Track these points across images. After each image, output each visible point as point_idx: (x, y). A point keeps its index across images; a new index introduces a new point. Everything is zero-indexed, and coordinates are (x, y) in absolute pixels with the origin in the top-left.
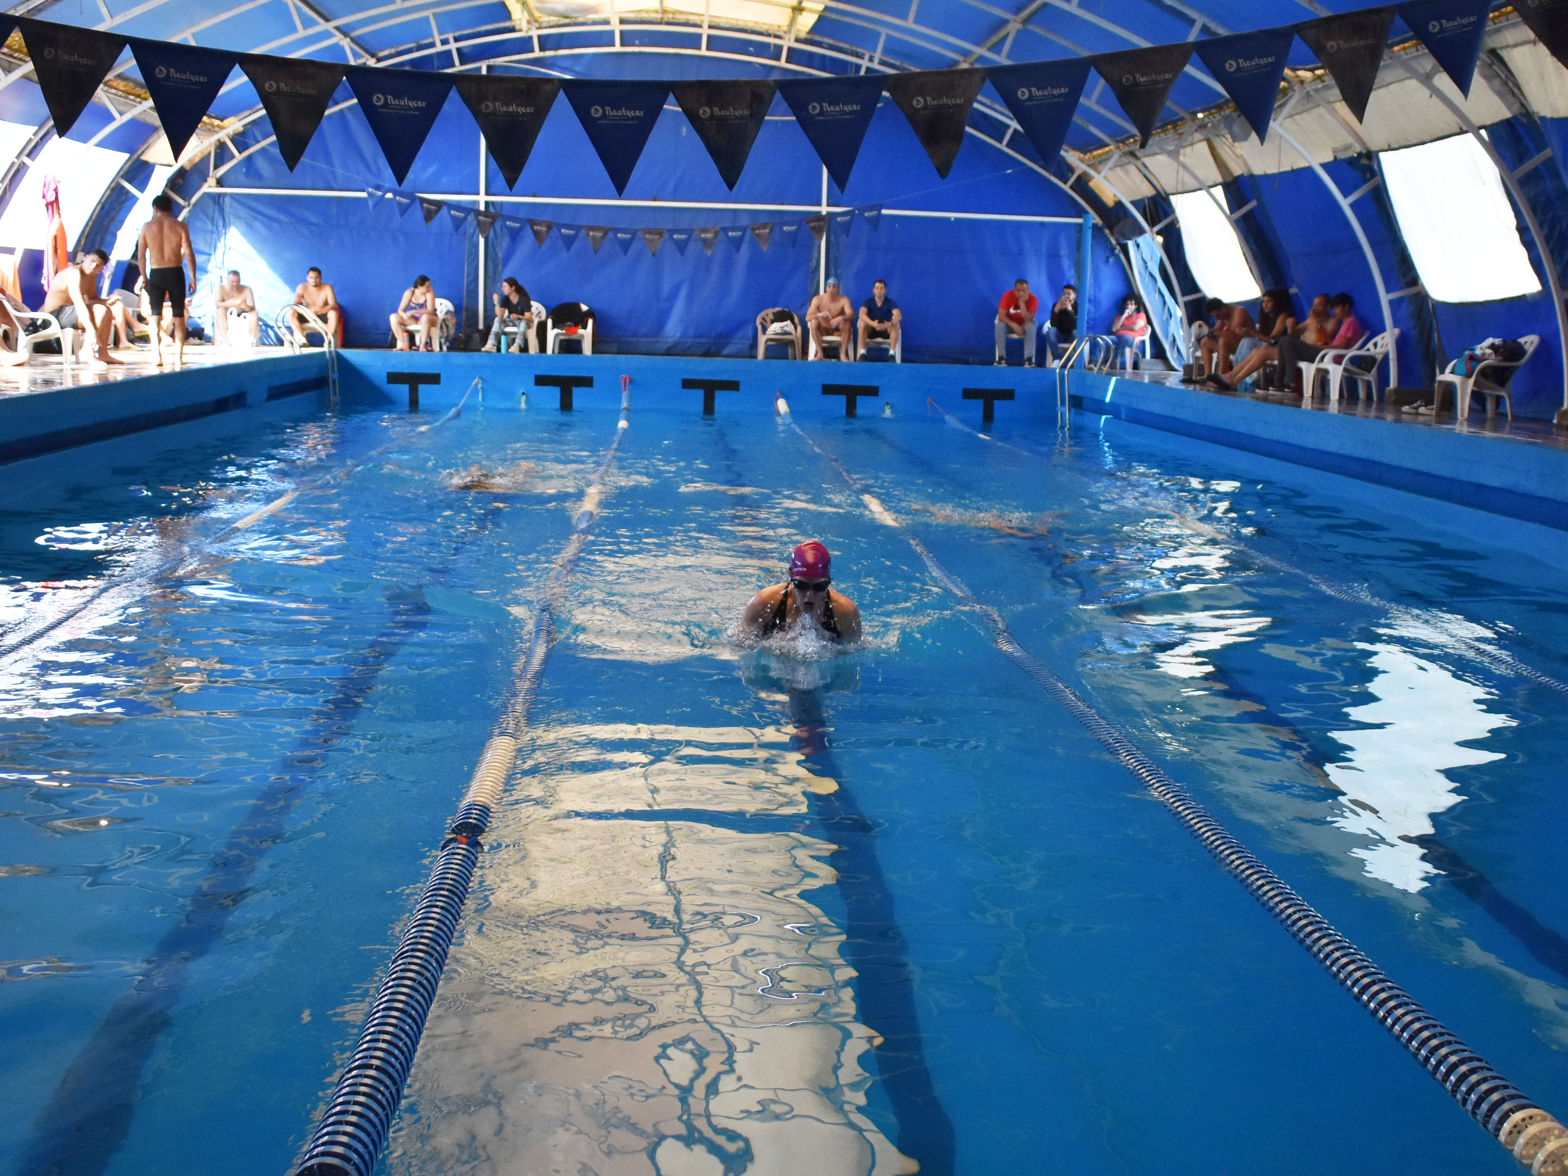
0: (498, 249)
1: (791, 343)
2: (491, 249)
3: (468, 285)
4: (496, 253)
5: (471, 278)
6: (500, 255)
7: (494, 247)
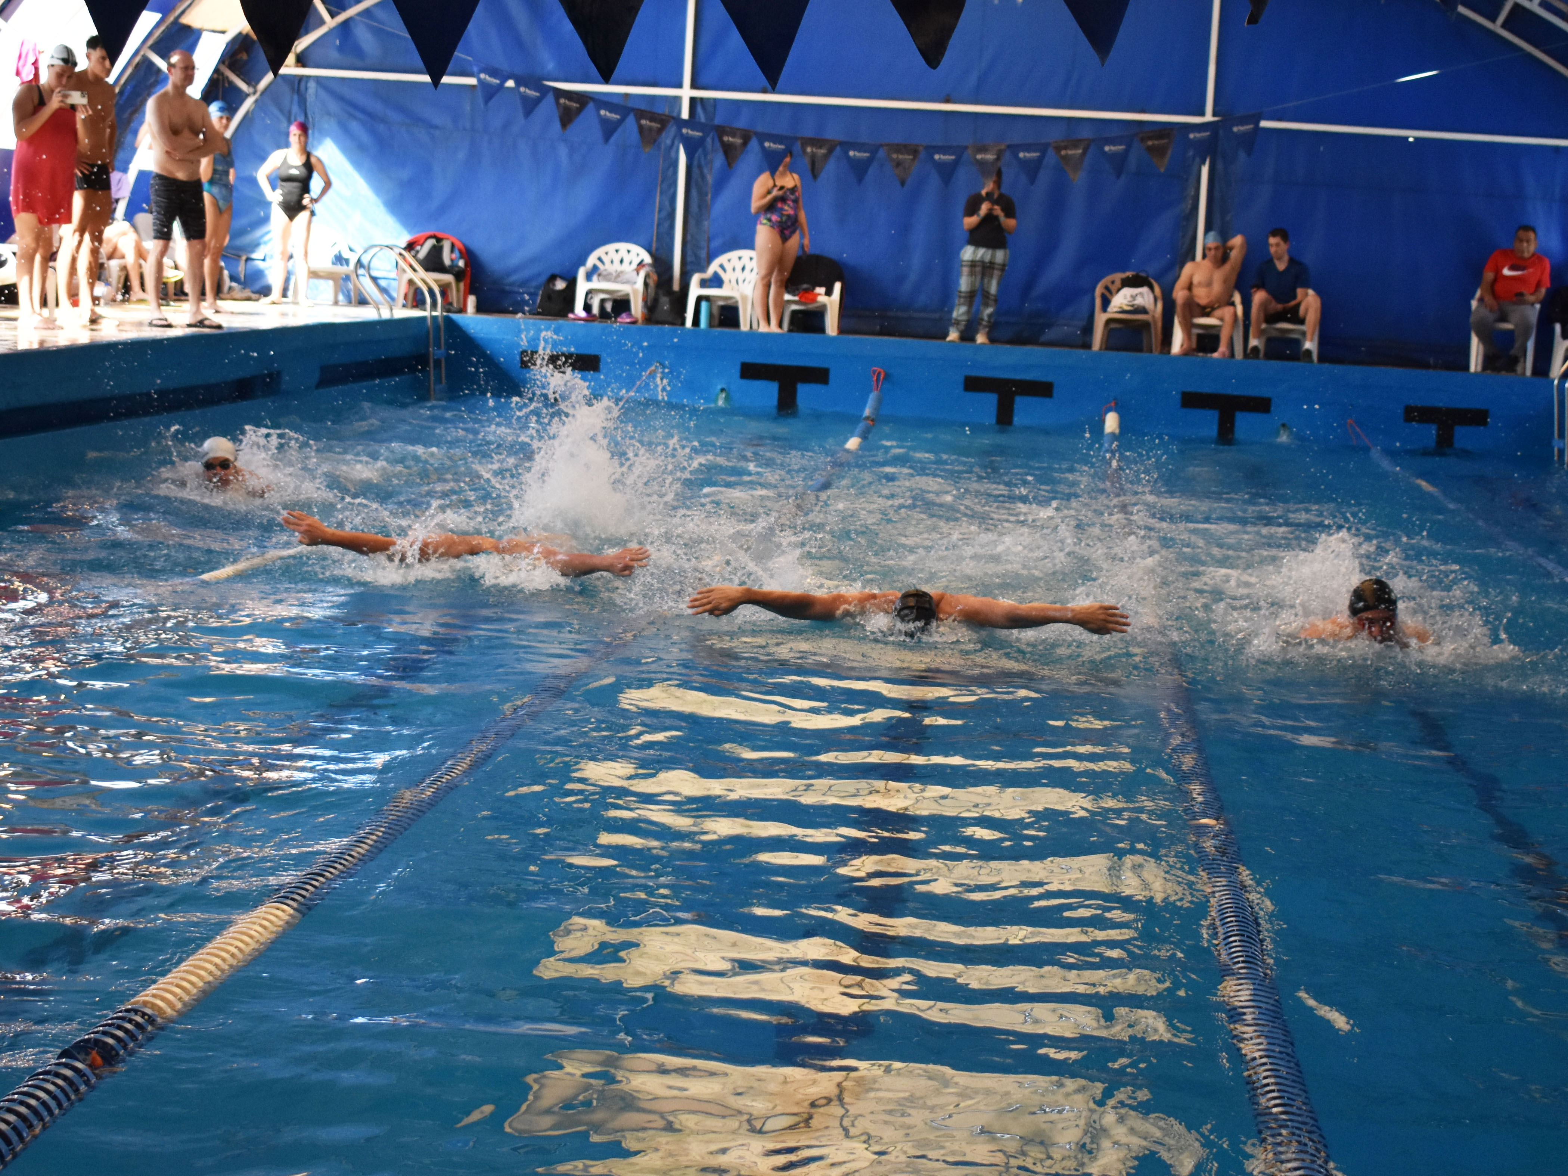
1: (1146, 325)
5: (664, 213)
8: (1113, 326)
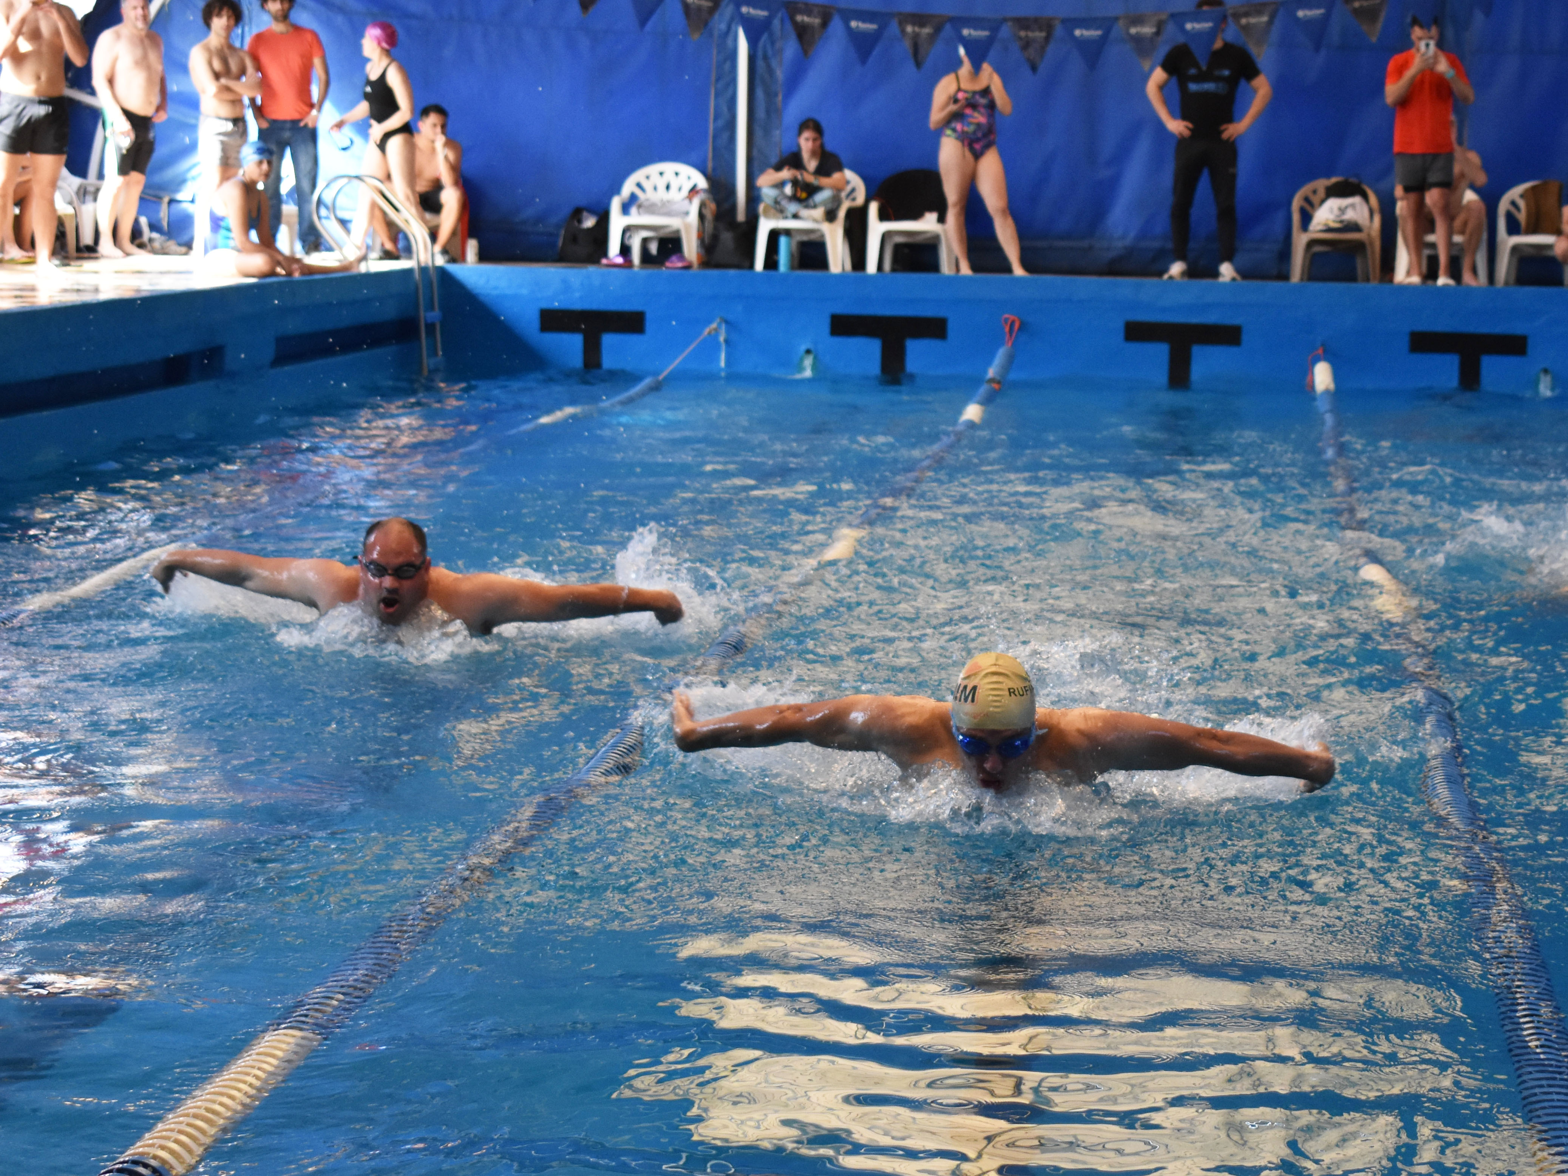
0: (774, 63)
1: (1359, 247)
2: (760, 63)
3: (715, 137)
4: (770, 71)
5: (721, 123)
6: (780, 74)
7: (766, 58)
8: (1317, 249)
